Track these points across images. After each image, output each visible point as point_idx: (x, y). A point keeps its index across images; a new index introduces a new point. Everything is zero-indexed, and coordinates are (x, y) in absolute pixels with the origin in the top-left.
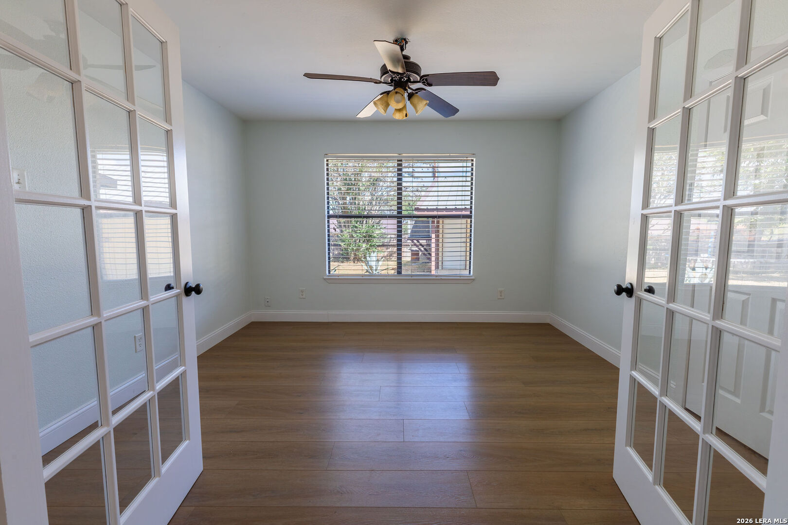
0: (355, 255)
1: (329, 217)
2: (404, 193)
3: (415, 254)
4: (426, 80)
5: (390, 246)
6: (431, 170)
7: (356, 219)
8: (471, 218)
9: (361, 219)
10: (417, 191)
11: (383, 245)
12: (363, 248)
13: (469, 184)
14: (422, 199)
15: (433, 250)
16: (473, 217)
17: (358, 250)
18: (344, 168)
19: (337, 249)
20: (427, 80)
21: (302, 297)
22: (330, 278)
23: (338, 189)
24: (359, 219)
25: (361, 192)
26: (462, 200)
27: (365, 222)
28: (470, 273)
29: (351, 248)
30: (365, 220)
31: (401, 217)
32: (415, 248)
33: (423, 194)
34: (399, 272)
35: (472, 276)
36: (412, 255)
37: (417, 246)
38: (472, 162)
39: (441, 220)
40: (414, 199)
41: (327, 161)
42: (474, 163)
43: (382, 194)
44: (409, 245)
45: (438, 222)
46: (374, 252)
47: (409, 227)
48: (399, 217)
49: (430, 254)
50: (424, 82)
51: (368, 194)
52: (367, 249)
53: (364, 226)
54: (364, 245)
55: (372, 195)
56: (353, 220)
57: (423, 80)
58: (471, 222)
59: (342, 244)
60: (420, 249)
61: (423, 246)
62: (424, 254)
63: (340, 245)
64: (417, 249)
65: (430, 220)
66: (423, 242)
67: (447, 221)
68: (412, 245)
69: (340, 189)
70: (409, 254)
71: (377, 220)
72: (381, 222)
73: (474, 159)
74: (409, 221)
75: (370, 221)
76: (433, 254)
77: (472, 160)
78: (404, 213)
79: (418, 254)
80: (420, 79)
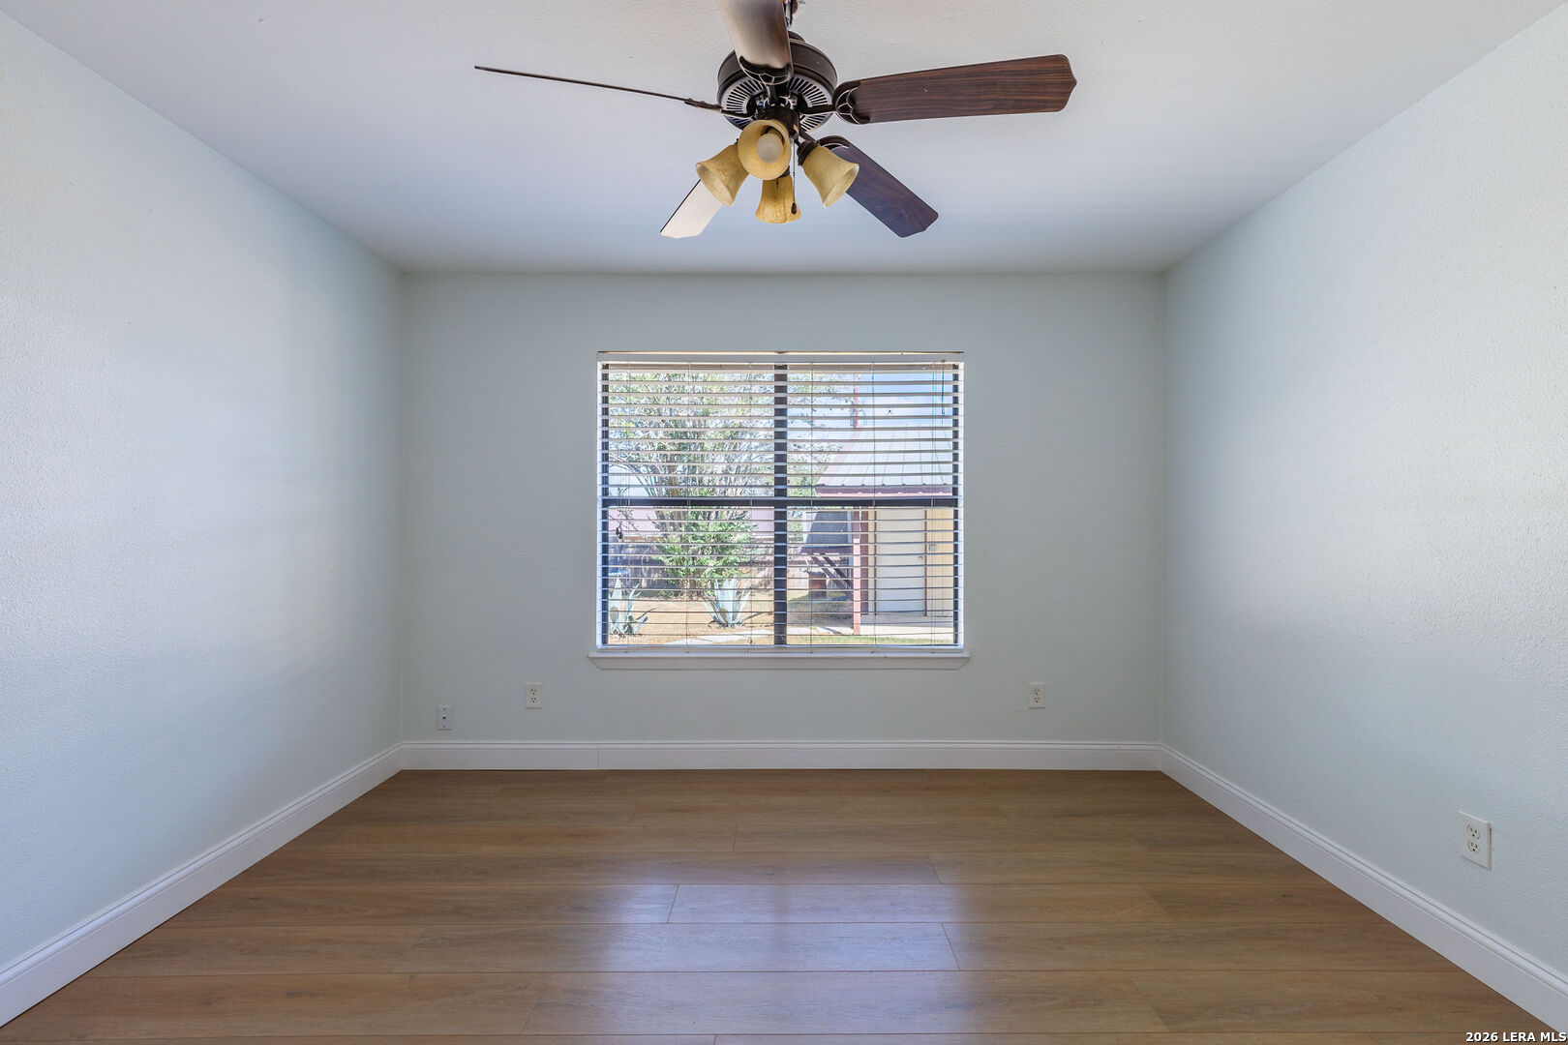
0: (694, 584)
1: (606, 503)
2: (792, 457)
3: (817, 582)
4: (853, 100)
5: (765, 563)
6: (847, 412)
7: (697, 509)
8: (956, 506)
9: (706, 509)
10: (821, 452)
11: (752, 563)
12: (709, 569)
13: (949, 423)
14: (831, 470)
15: (857, 573)
16: (961, 503)
17: (698, 572)
18: (673, 407)
19: (657, 571)
20: (855, 103)
21: (532, 705)
22: (603, 655)
23: (660, 449)
24: (701, 509)
25: (705, 453)
26: (932, 463)
27: (713, 515)
28: (956, 641)
29: (684, 568)
30: (714, 510)
31: (784, 504)
32: (817, 570)
33: (833, 458)
34: (780, 639)
35: (961, 651)
36: (813, 583)
37: (820, 564)
38: (955, 372)
39: (870, 510)
40: (816, 469)
41: (606, 367)
42: (961, 373)
43: (749, 458)
44: (804, 562)
45: (865, 516)
46: (730, 577)
47: (806, 527)
48: (780, 503)
49: (850, 583)
50: (845, 109)
51: (720, 458)
52: (719, 571)
53: (712, 524)
54: (712, 563)
55: (729, 460)
56: (690, 509)
57: (843, 100)
58: (956, 516)
59: (667, 561)
60: (826, 570)
61: (832, 564)
62: (837, 582)
63: (661, 563)
64: (820, 570)
65: (849, 509)
66: (835, 557)
67: (884, 512)
68: (811, 562)
69: (662, 448)
70: (805, 583)
71: (739, 511)
72: (748, 515)
73: (961, 365)
74: (804, 512)
75: (726, 512)
76: (857, 584)
77: (956, 367)
78: (791, 493)
79: (822, 584)
80: (834, 101)
